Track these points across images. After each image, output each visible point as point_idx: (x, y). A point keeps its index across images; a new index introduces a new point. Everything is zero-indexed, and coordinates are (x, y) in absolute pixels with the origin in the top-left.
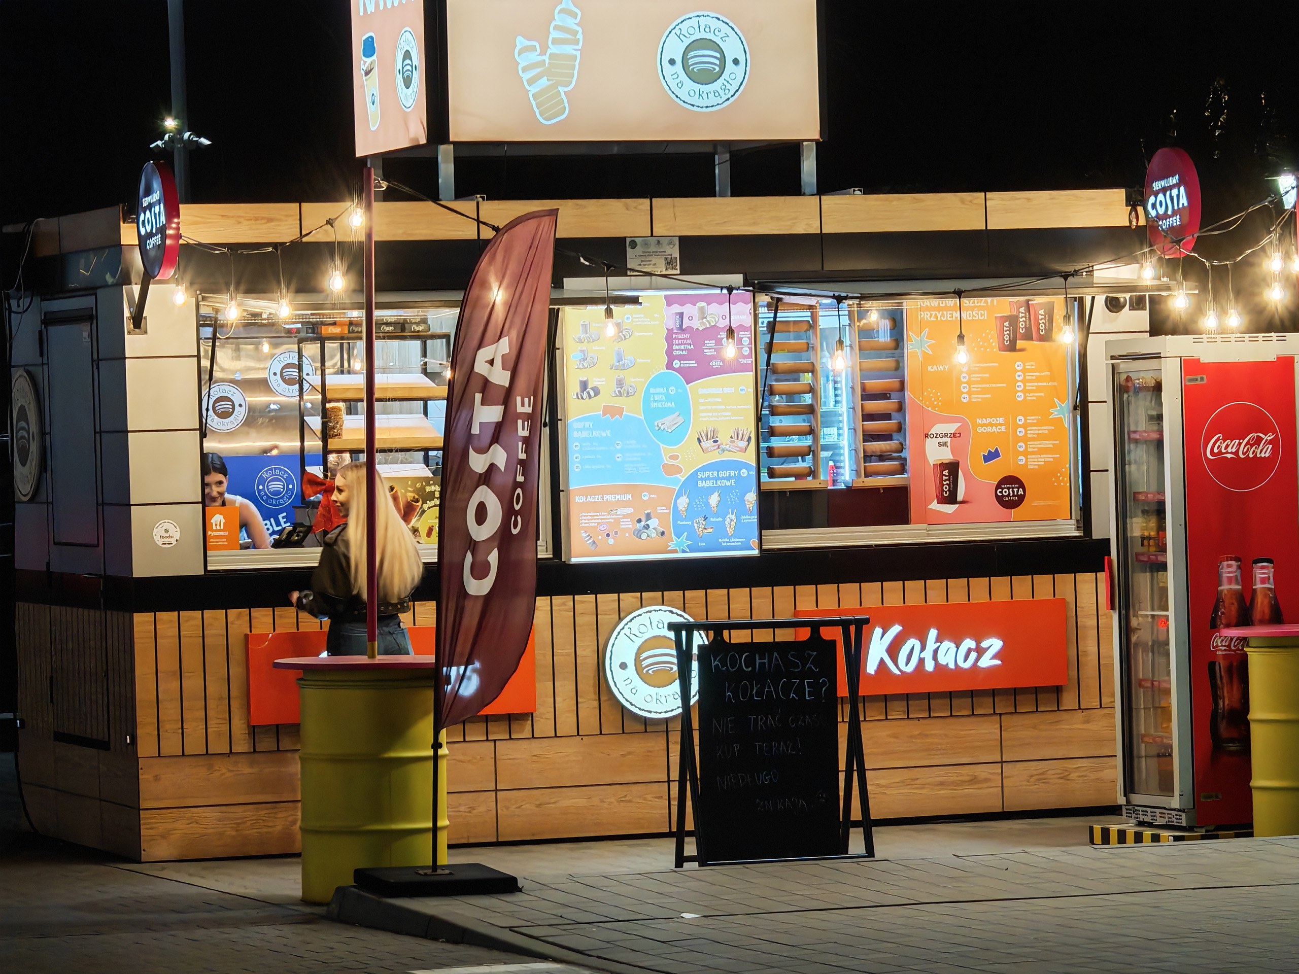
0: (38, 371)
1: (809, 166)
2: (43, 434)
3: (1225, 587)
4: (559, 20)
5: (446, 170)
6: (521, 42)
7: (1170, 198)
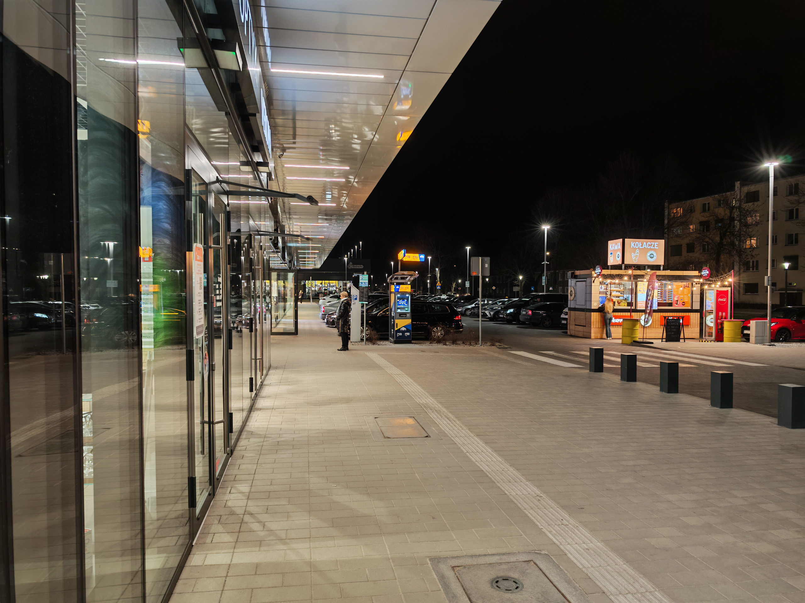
0: (574, 287)
1: (662, 268)
2: (575, 293)
3: (720, 315)
4: (637, 251)
5: (623, 267)
6: (632, 253)
7: (705, 272)
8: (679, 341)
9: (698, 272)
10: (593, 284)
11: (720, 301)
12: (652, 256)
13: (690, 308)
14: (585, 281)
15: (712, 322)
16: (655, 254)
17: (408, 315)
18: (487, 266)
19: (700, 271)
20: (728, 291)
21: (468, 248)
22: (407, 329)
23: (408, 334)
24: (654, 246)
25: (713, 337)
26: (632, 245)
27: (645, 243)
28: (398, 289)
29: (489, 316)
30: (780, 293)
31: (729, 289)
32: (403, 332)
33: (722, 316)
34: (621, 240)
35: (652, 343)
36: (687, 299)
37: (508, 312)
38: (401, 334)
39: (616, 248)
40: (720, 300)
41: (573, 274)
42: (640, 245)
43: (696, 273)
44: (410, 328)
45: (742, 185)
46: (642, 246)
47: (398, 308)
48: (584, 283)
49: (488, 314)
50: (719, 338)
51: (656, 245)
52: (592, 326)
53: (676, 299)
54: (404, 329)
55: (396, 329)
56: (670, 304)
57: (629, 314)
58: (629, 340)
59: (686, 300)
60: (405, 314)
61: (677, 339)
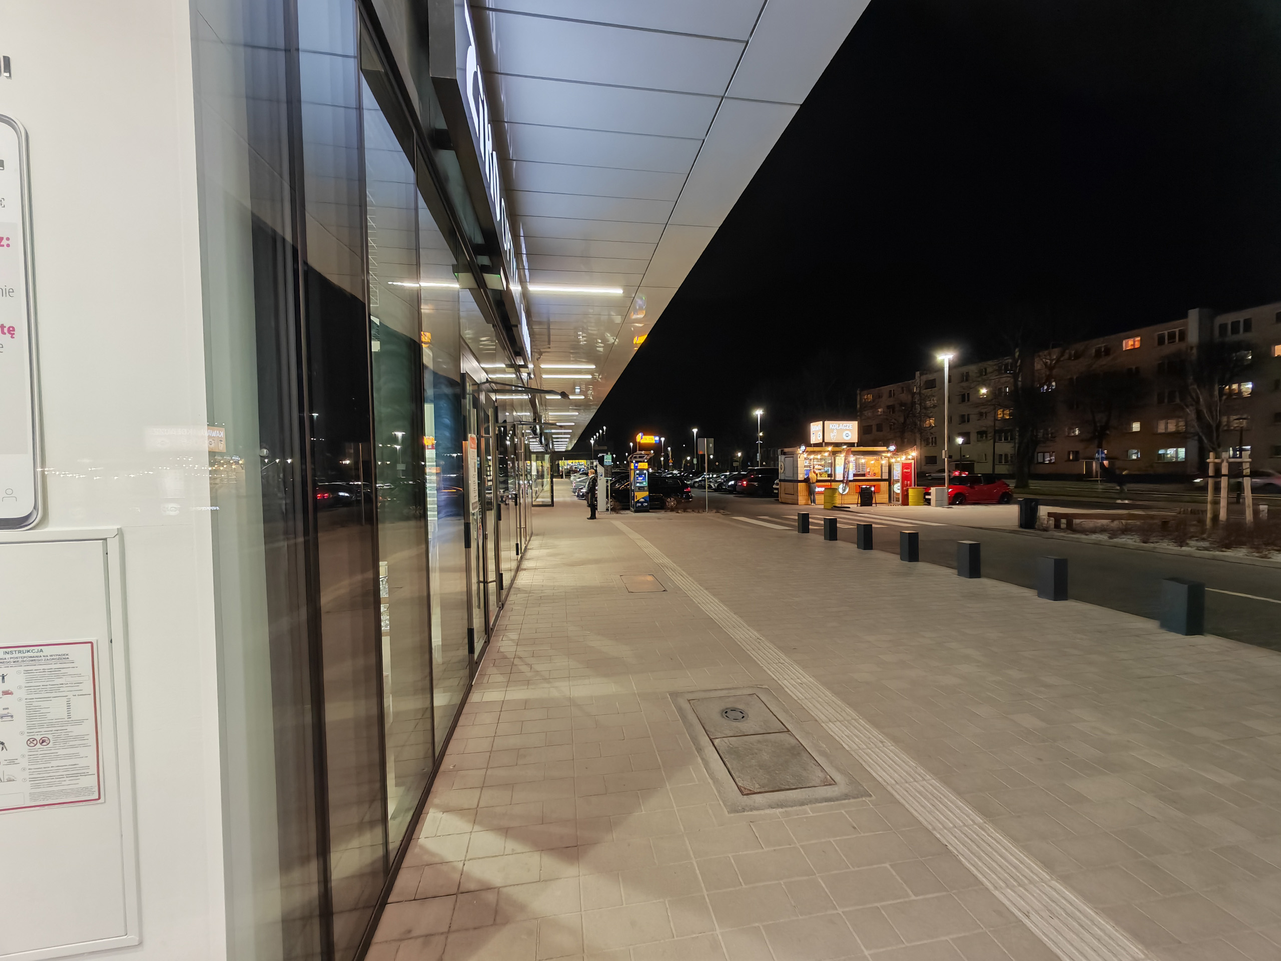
0: (784, 462)
1: (856, 445)
2: (784, 467)
3: (905, 483)
4: (834, 431)
5: (824, 445)
6: (831, 433)
7: (892, 448)
8: (871, 505)
9: (886, 447)
10: (799, 459)
11: (905, 472)
12: (848, 435)
13: (880, 478)
14: (793, 457)
15: (899, 489)
16: (850, 434)
17: (646, 488)
18: (711, 445)
19: (888, 447)
20: (911, 463)
21: (695, 431)
22: (645, 500)
23: (646, 504)
24: (849, 427)
25: (900, 502)
26: (831, 426)
27: (841, 424)
28: (637, 466)
29: (714, 487)
30: (956, 464)
31: (913, 461)
32: (642, 503)
33: (907, 484)
34: (821, 422)
35: (849, 508)
36: (878, 470)
37: (730, 483)
38: (640, 504)
39: (817, 429)
40: (905, 470)
41: (782, 451)
42: (837, 426)
43: (884, 449)
44: (648, 500)
45: (921, 374)
46: (839, 427)
47: (638, 483)
48: (792, 458)
49: (713, 486)
50: (905, 502)
51: (850, 426)
52: (799, 495)
53: (868, 470)
54: (642, 500)
55: (636, 500)
56: (864, 475)
57: (829, 483)
58: (829, 506)
59: (876, 471)
60: (643, 487)
61: (870, 505)
